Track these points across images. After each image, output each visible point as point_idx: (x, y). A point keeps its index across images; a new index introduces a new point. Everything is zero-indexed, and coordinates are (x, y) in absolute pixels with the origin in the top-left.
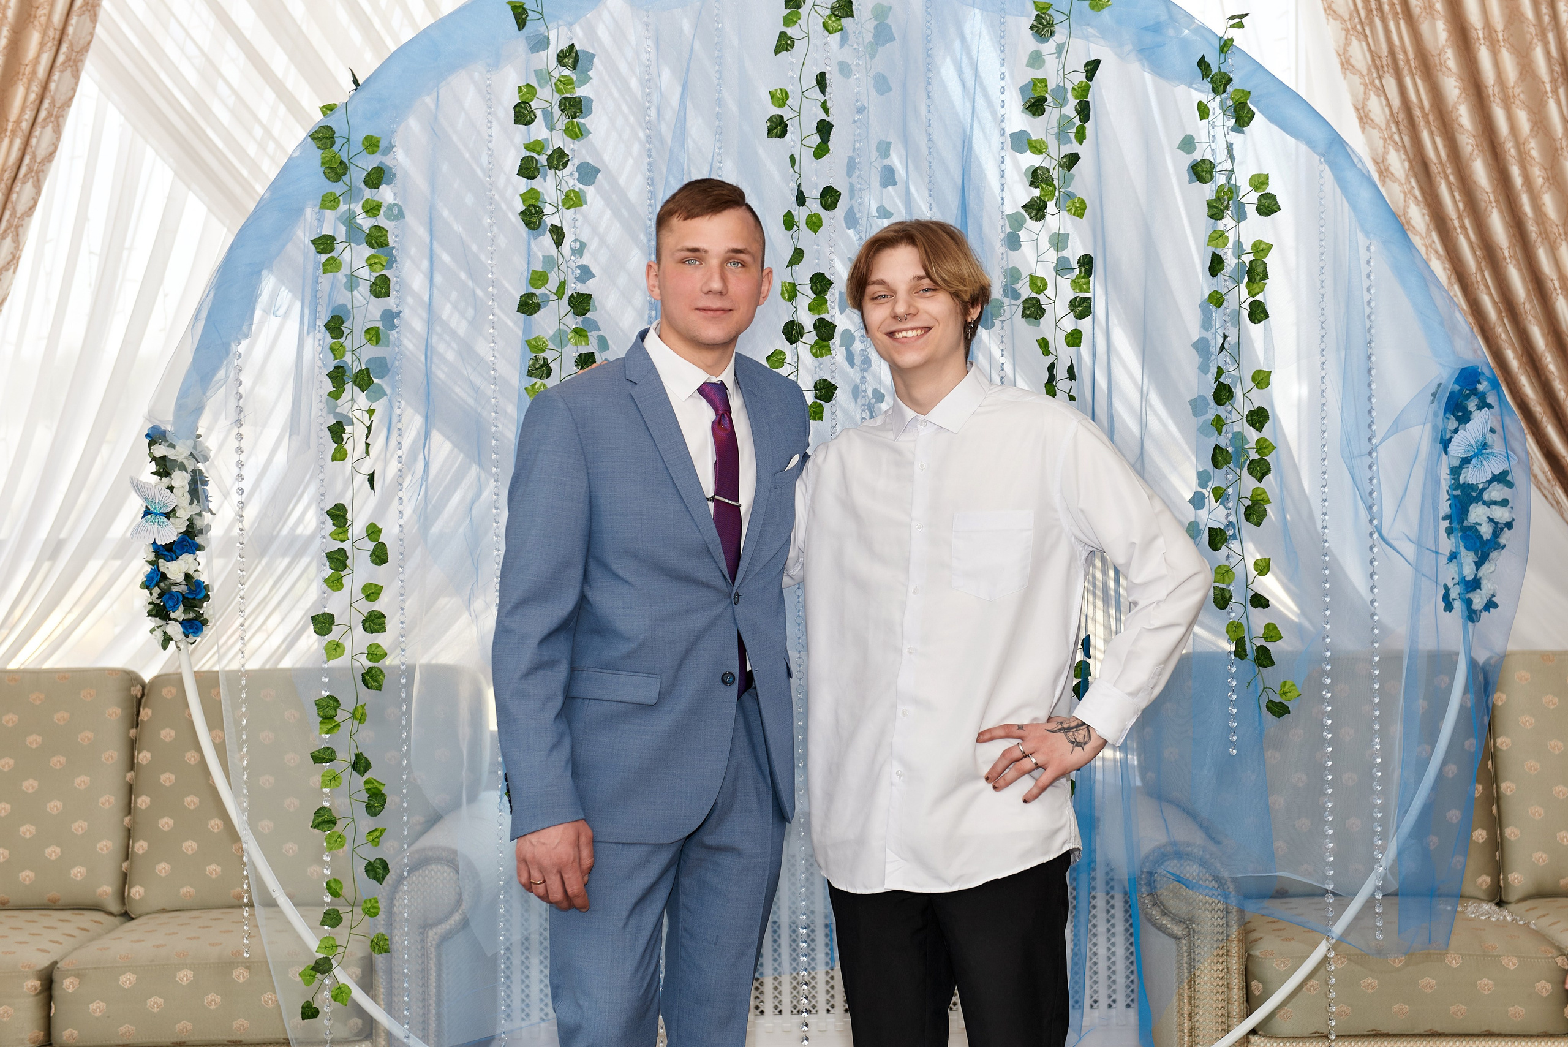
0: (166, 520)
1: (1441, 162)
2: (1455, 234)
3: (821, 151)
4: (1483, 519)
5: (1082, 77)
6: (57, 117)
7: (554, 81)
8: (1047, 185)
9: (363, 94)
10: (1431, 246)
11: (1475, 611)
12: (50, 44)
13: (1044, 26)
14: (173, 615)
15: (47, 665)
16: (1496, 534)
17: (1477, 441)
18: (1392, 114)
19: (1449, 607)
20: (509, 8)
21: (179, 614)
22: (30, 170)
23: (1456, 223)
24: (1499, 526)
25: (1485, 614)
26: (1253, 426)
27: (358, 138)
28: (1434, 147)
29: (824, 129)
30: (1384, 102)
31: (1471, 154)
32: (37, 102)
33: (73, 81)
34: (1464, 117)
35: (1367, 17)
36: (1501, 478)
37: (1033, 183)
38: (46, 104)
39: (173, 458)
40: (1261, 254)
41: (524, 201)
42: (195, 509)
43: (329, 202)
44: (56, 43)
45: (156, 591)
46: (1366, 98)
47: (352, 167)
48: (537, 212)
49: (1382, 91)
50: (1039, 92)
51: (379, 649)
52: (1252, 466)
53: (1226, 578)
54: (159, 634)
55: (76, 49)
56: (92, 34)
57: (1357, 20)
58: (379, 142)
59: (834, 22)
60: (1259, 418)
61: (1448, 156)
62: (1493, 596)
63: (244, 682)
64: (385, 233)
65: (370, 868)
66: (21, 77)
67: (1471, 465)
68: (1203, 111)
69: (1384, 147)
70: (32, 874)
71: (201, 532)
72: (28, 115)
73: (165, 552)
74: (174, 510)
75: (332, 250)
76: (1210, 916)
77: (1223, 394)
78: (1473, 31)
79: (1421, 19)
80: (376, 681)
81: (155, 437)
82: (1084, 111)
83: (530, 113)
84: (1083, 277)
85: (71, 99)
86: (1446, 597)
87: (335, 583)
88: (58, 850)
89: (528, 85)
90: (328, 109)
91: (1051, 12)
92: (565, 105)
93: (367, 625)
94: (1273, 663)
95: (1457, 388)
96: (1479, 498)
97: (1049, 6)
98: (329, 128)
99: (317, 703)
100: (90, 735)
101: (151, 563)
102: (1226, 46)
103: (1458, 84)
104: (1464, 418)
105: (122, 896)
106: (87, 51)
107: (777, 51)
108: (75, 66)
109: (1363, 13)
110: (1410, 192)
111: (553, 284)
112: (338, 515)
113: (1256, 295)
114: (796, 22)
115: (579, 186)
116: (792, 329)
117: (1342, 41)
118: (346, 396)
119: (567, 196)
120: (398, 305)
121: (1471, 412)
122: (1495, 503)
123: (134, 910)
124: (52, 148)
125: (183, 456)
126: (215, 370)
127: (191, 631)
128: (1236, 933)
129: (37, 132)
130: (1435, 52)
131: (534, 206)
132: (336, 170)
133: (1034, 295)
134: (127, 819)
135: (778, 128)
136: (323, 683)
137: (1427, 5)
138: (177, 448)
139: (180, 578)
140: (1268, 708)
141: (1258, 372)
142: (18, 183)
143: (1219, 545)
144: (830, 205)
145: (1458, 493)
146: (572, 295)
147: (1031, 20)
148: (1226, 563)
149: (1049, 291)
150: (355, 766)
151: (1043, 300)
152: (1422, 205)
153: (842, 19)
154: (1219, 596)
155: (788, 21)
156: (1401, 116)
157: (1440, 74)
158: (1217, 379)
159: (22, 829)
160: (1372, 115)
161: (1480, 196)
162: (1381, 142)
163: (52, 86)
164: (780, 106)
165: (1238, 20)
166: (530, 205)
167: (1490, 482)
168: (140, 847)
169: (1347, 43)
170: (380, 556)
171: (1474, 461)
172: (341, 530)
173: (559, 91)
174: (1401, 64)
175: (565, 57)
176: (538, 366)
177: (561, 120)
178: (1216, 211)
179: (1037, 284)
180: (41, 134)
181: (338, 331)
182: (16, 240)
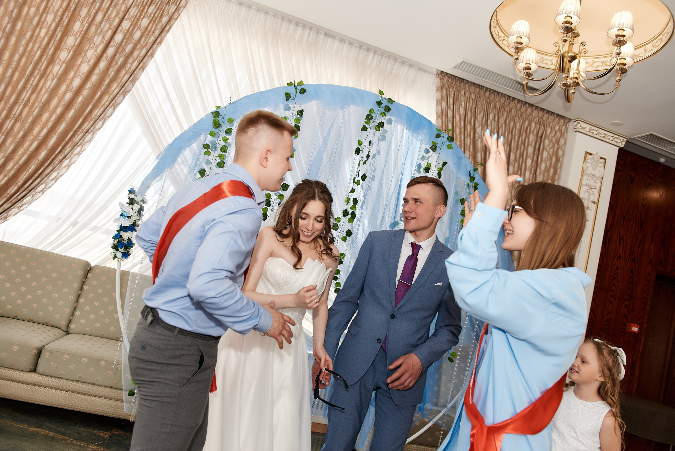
0: (127, 219)
3: (366, 162)
6: (115, 107)
7: (294, 119)
9: (232, 105)
12: (119, 87)
14: (120, 250)
20: (285, 94)
21: (122, 250)
22: (103, 118)
27: (227, 118)
29: (368, 157)
32: (111, 101)
33: (122, 99)
38: (113, 102)
39: (135, 200)
42: (138, 218)
43: (213, 134)
44: (121, 87)
45: (117, 240)
47: (222, 126)
54: (113, 255)
55: (126, 91)
56: (132, 89)
58: (233, 121)
59: (378, 128)
63: (138, 277)
64: (227, 148)
66: (109, 93)
70: (43, 314)
71: (138, 226)
72: (107, 103)
73: (124, 229)
74: (131, 216)
75: (209, 149)
81: (131, 192)
85: (120, 103)
88: (53, 308)
90: (218, 107)
91: (436, 145)
98: (218, 112)
100: (72, 277)
101: (118, 231)
105: (68, 326)
106: (129, 92)
107: (361, 130)
108: (125, 94)
114: (368, 124)
116: (346, 212)
123: (71, 331)
124: (111, 114)
125: (139, 200)
126: (157, 176)
127: (124, 256)
132: (217, 125)
134: (76, 304)
135: (358, 151)
138: (138, 197)
139: (126, 238)
140: (448, 359)
142: (98, 120)
144: (363, 179)
159: (44, 300)
163: (116, 98)
164: (360, 146)
175: (300, 113)
180: (109, 109)
181: (202, 174)
182: (93, 136)
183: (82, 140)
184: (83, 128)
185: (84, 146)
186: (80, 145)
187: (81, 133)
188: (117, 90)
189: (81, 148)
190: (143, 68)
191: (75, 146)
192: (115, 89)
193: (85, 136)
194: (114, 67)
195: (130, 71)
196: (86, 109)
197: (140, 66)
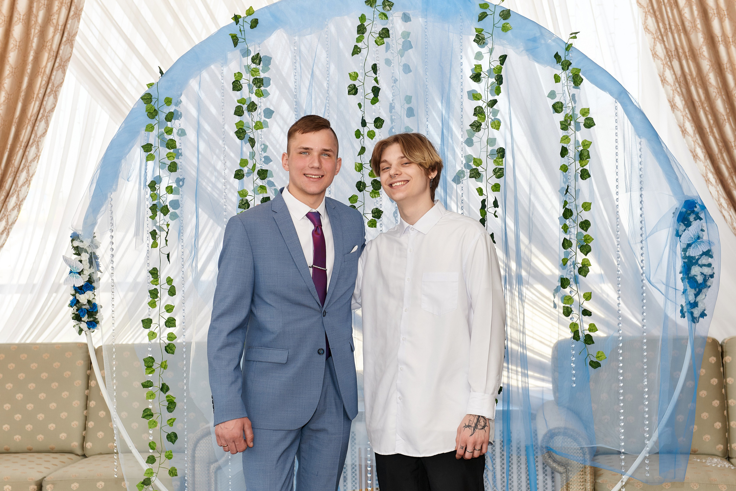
0: (79, 275)
1: (701, 101)
2: (707, 136)
3: (374, 101)
4: (698, 273)
5: (498, 63)
6: (55, 92)
7: (250, 69)
8: (481, 115)
9: (164, 78)
10: (696, 141)
11: (695, 318)
12: (51, 58)
13: (481, 40)
14: (83, 319)
15: (54, 341)
16: (705, 280)
17: (694, 235)
18: (676, 78)
19: (683, 316)
20: (230, 37)
21: (85, 318)
22: (43, 116)
23: (708, 130)
24: (707, 276)
25: (701, 319)
26: (583, 229)
27: (162, 99)
28: (698, 94)
29: (376, 91)
30: (672, 73)
31: (715, 97)
32: (46, 85)
33: (63, 75)
34: (712, 79)
35: (665, 32)
36: (708, 253)
37: (475, 114)
38: (50, 86)
39: (82, 247)
40: (586, 146)
41: (237, 127)
42: (92, 270)
43: (150, 128)
44: (54, 58)
45: (75, 308)
46: (664, 71)
47: (159, 112)
48: (243, 132)
49: (672, 68)
50: (478, 71)
51: (173, 335)
52: (582, 248)
53: (570, 302)
54: (77, 328)
55: (64, 60)
56: (71, 54)
57: (659, 34)
58: (171, 100)
59: (380, 40)
60: (585, 225)
61: (705, 98)
62: (704, 310)
63: (114, 350)
64: (174, 142)
65: (169, 437)
66: (40, 74)
67: (691, 247)
68: (557, 79)
69: (673, 94)
70: (42, 437)
71: (95, 281)
72: (42, 91)
73: (80, 290)
74: (82, 271)
75: (151, 150)
76: (576, 463)
77: (567, 214)
78: (716, 38)
79: (691, 33)
80: (171, 350)
81: (75, 237)
82: (500, 80)
83: (239, 85)
84: (500, 158)
85: (62, 83)
86: (682, 311)
87: (152, 304)
88: (54, 425)
89: (239, 72)
90: (150, 85)
91: (483, 33)
92: (255, 81)
93: (167, 324)
94: (593, 343)
95: (684, 210)
96: (696, 263)
97: (482, 30)
98: (149, 94)
99: (144, 360)
100: (69, 373)
101: (73, 295)
102: (569, 47)
103: (708, 63)
104: (688, 224)
105: (83, 447)
106: (69, 61)
107: (353, 55)
108: (63, 68)
109: (663, 30)
110: (685, 115)
111: (250, 165)
112: (154, 273)
113: (584, 166)
114: (362, 40)
115: (263, 119)
116: (360, 185)
117: (652, 44)
118: (157, 218)
119: (256, 124)
120: (181, 175)
121: (691, 222)
122: (705, 265)
123: (87, 453)
124: (53, 106)
125: (86, 246)
127: (91, 326)
128: (589, 471)
129: (46, 99)
130: (697, 48)
131: (241, 129)
132: (153, 114)
133: (475, 167)
134: (85, 412)
135: (353, 90)
136: (149, 351)
137: (693, 25)
138: (84, 242)
139: (85, 302)
140: (590, 364)
141: (585, 203)
142: (38, 121)
143: (566, 286)
144: (379, 126)
145: (686, 260)
146: (259, 170)
147: (474, 37)
148: (570, 295)
149: (484, 165)
150: (162, 389)
151: (480, 169)
152: (691, 121)
153: (385, 39)
154: (566, 311)
155: (359, 40)
156: (682, 79)
157: (700, 59)
158: (564, 207)
159: (39, 416)
160: (667, 79)
161: (720, 117)
162: (672, 92)
163: (53, 77)
164: (354, 80)
165: (574, 35)
166: (240, 129)
167: (701, 255)
168: (91, 424)
169: (655, 45)
170: (172, 292)
171: (693, 245)
172: (155, 280)
173: (253, 75)
174: (681, 54)
175: (255, 59)
176: (243, 203)
177: (255, 88)
178: (565, 126)
179: (478, 162)
180: (48, 99)
181: (153, 188)
182: (38, 147)
183: (24, 161)
184: (21, 139)
185: (30, 168)
186: (23, 169)
187: (19, 150)
188: (50, 65)
189: (28, 172)
190: (78, 15)
191: (17, 172)
192: (47, 64)
193: (27, 153)
194: (35, 29)
195: (60, 28)
196: (15, 109)
197: (72, 13)
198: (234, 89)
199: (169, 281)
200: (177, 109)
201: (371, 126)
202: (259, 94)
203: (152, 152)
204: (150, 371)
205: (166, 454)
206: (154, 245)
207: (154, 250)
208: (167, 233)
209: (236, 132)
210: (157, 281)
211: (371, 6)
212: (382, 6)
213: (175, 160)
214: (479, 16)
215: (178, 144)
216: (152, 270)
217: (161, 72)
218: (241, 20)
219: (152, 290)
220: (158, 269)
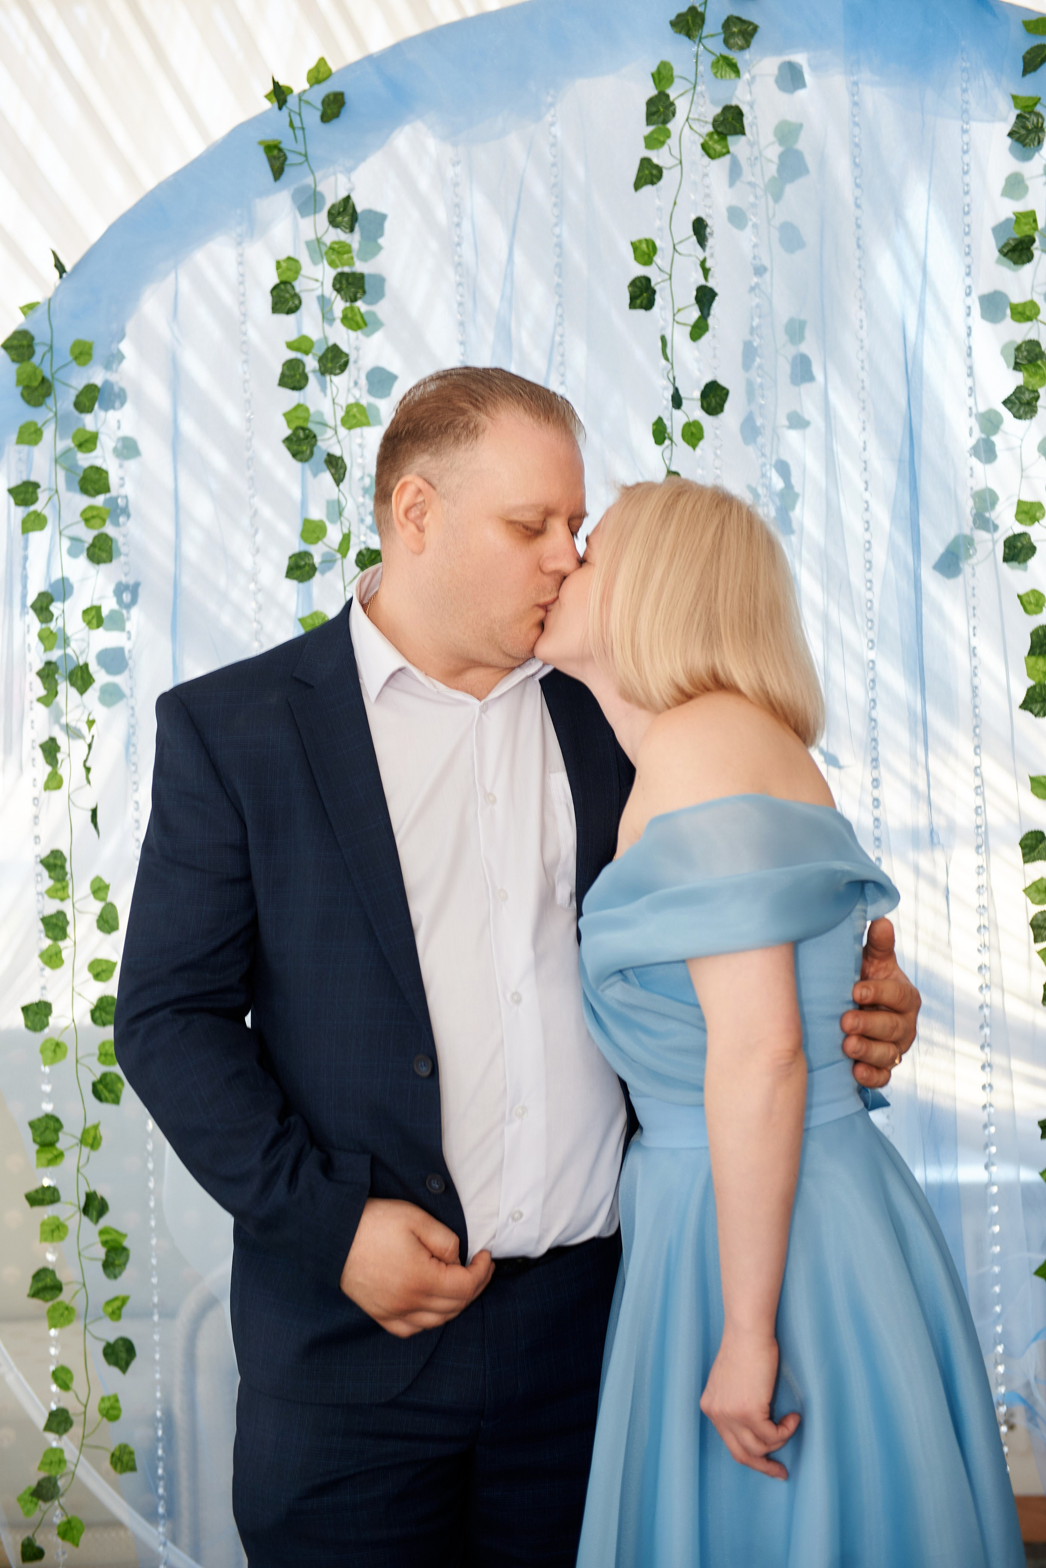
3: (701, 329)
7: (324, 249)
8: (1037, 365)
9: (68, 285)
13: (1029, 131)
20: (261, 150)
27: (64, 345)
29: (705, 298)
37: (1017, 366)
41: (289, 422)
43: (30, 435)
47: (57, 385)
48: (307, 437)
50: (1025, 230)
58: (91, 349)
59: (717, 142)
64: (104, 475)
65: (109, 1351)
75: (34, 500)
80: (111, 1091)
83: (292, 296)
87: (52, 959)
89: (289, 259)
90: (29, 309)
91: (1038, 108)
92: (340, 283)
93: (97, 1014)
97: (1037, 101)
98: (25, 332)
99: (32, 1125)
107: (637, 186)
111: (333, 538)
112: (56, 864)
114: (662, 143)
115: (366, 400)
119: (349, 412)
120: (126, 575)
131: (304, 429)
132: (37, 391)
133: (1019, 528)
135: (643, 295)
136: (45, 1094)
144: (715, 408)
146: (360, 551)
147: (1008, 127)
150: (86, 1210)
151: (1035, 533)
153: (730, 139)
155: (653, 142)
164: (646, 264)
166: (298, 428)
170: (109, 922)
172: (59, 886)
173: (332, 264)
175: (339, 214)
177: (339, 305)
181: (46, 613)
198: (276, 309)
199: (99, 889)
200: (113, 377)
201: (693, 410)
202: (353, 321)
203: (37, 507)
204: (50, 1156)
205: (103, 1406)
206: (54, 782)
207: (55, 794)
208: (90, 746)
209: (288, 441)
210: (64, 888)
211: (689, 35)
212: (722, 37)
213: (109, 529)
214: (1024, 58)
215: (113, 479)
216: (48, 856)
217: (60, 266)
218: (292, 101)
219: (51, 916)
220: (66, 854)
